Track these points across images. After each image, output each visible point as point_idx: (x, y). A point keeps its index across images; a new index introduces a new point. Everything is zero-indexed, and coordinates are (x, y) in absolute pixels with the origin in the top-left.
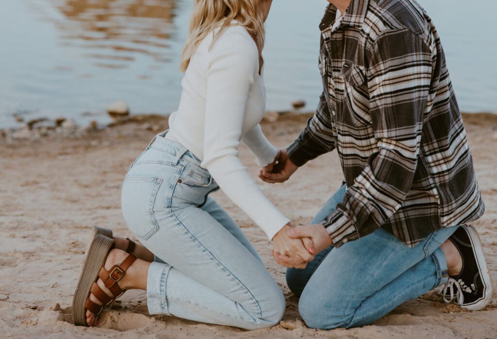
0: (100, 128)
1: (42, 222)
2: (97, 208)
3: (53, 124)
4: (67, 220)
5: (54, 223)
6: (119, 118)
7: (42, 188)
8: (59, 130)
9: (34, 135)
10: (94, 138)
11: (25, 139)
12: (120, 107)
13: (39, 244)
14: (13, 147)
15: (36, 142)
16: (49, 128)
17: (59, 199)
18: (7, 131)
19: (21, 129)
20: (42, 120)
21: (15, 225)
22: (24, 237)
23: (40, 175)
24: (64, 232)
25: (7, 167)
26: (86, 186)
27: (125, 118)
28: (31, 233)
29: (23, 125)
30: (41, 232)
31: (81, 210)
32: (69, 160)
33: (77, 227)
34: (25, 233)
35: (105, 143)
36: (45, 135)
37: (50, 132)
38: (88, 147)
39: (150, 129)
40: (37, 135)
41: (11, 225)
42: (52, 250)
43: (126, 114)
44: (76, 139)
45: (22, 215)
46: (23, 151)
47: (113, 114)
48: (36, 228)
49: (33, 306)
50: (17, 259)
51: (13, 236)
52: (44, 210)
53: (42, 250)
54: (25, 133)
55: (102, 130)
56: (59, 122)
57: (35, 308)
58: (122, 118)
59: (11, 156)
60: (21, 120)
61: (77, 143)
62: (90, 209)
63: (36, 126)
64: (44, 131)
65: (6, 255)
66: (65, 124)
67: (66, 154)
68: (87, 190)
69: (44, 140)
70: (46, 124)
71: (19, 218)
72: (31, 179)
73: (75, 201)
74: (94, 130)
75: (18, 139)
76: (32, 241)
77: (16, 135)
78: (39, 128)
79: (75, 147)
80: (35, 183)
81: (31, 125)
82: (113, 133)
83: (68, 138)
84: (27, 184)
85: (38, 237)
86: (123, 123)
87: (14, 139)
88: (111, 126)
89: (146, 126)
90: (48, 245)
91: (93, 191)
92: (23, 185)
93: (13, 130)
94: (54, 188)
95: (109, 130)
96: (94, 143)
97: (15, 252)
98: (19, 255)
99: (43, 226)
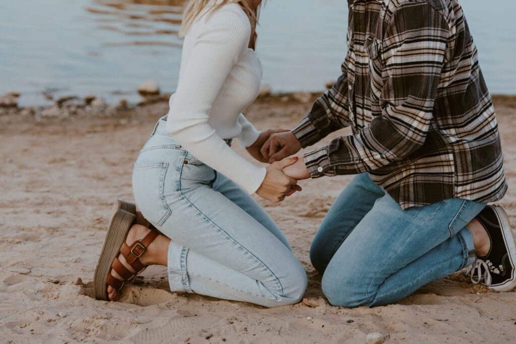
0: (130, 107)
1: (67, 199)
2: (123, 186)
3: (82, 103)
4: (93, 197)
5: (80, 200)
6: (149, 97)
7: (69, 165)
8: (88, 108)
9: (63, 113)
10: (123, 117)
11: (54, 117)
12: (150, 86)
13: (63, 219)
14: (41, 124)
15: (65, 120)
16: (79, 107)
17: (86, 176)
18: (36, 109)
19: (50, 107)
20: (71, 98)
21: (41, 201)
22: (49, 213)
23: (67, 153)
24: (89, 208)
25: (34, 144)
26: (114, 164)
27: (156, 97)
28: (55, 209)
29: (51, 103)
30: (66, 208)
31: (107, 187)
32: (97, 138)
33: (102, 204)
34: (50, 209)
35: (135, 122)
36: (74, 113)
37: (80, 110)
38: (117, 126)
40: (66, 113)
41: (36, 201)
42: (76, 226)
43: (157, 93)
44: (106, 117)
45: (48, 192)
46: (52, 128)
47: (143, 93)
48: (61, 204)
49: (55, 280)
50: (41, 234)
51: (38, 212)
52: (69, 187)
53: (66, 226)
54: (55, 111)
55: (133, 109)
56: (89, 101)
57: (56, 283)
58: (152, 97)
59: (39, 133)
60: (50, 98)
61: (106, 122)
62: (116, 187)
63: (65, 104)
64: (73, 109)
65: (30, 230)
66: (95, 103)
67: (95, 132)
68: (115, 168)
69: (73, 118)
70: (76, 102)
71: (45, 194)
72: (58, 156)
73: (101, 179)
74: (124, 109)
75: (47, 117)
76: (57, 216)
77: (45, 113)
78: (69, 106)
79: (104, 126)
80: (63, 160)
81: (61, 103)
82: (143, 112)
83: (97, 117)
84: (54, 161)
85: (63, 213)
86: (154, 102)
87: (43, 117)
88: (141, 105)
90: (72, 221)
91: (120, 169)
92: (50, 163)
93: (42, 109)
94: (81, 165)
95: (139, 110)
96: (123, 121)
97: (39, 227)
98: (43, 230)
99: (68, 203)
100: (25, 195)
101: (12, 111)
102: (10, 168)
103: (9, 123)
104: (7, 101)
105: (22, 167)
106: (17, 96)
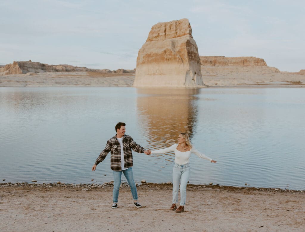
0: (138, 186)
15: (123, 188)
16: (126, 185)
20: (125, 183)
26: (128, 199)
37: (126, 186)
39: (149, 187)
43: (145, 182)
47: (142, 182)
58: (144, 183)
64: (125, 186)
69: (124, 188)
70: (126, 184)
78: (124, 185)
82: (140, 187)
86: (143, 185)
88: (140, 185)
89: (149, 186)
100: (108, 204)
101: (112, 186)
102: (108, 199)
103: (110, 189)
104: (111, 183)
105: (110, 199)
106: (113, 182)
